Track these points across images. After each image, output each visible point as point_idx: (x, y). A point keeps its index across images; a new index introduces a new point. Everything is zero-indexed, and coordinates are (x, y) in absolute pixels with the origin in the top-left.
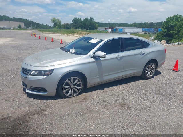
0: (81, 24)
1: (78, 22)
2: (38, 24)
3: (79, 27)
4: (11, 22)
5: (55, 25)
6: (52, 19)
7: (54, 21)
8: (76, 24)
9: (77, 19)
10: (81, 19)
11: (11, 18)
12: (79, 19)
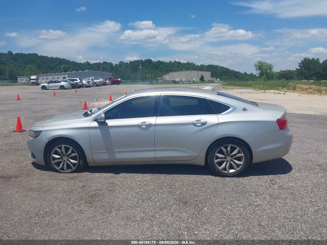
0: (317, 69)
1: (310, 66)
2: (238, 73)
3: (311, 76)
4: (192, 71)
5: (261, 74)
6: (256, 64)
7: (261, 66)
8: (306, 70)
9: (309, 60)
10: (318, 59)
11: (197, 66)
12: (313, 59)
